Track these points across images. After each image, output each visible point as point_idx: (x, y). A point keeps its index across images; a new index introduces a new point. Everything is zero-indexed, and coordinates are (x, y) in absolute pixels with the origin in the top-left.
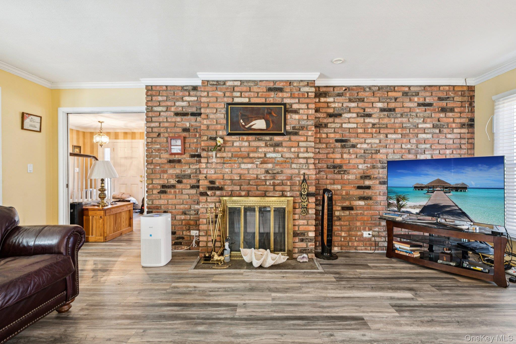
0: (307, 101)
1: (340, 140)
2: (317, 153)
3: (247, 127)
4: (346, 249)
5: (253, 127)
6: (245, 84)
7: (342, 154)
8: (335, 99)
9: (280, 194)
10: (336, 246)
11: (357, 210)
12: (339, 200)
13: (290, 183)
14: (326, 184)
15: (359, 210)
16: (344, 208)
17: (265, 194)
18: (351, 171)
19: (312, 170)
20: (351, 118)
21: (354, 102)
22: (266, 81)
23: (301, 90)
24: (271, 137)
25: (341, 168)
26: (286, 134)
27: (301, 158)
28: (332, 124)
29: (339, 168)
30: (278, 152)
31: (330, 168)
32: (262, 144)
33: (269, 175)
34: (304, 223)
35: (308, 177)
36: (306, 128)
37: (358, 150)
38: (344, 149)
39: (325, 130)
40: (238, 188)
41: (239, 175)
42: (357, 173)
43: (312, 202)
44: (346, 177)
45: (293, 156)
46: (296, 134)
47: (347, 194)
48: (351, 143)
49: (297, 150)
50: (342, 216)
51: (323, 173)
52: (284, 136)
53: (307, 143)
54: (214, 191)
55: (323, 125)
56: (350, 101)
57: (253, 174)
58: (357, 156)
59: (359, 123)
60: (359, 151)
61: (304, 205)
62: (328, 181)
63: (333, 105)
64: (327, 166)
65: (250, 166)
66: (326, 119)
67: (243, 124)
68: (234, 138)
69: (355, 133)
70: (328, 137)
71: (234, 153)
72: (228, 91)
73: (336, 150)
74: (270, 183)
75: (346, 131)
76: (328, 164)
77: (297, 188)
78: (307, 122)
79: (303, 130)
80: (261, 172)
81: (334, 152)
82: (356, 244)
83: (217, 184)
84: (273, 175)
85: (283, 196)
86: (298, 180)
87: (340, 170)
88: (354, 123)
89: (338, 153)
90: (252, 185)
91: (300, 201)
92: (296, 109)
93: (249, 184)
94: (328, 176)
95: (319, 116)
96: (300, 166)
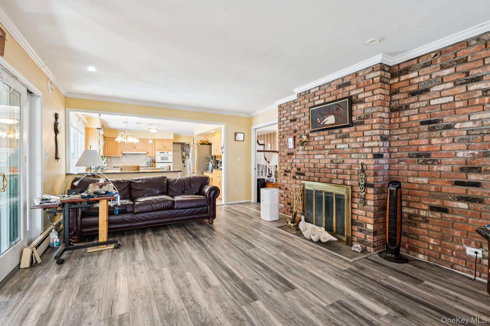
0: (373, 87)
1: (427, 121)
2: (396, 141)
3: (321, 124)
4: (436, 261)
5: (326, 123)
6: (322, 88)
7: (430, 139)
8: (420, 72)
9: (341, 182)
10: (421, 253)
11: (455, 214)
12: (425, 197)
13: (350, 172)
14: (408, 176)
15: (457, 215)
16: (433, 209)
17: (331, 181)
18: (444, 160)
19: (370, 160)
20: (443, 90)
21: (448, 67)
22: (336, 80)
23: (366, 78)
24: (340, 129)
25: (429, 157)
26: (351, 126)
27: (367, 147)
28: (415, 104)
29: (425, 157)
30: (346, 143)
31: (412, 157)
32: (333, 137)
33: (333, 164)
34: (362, 213)
35: (366, 167)
36: (372, 116)
37: (456, 132)
38: (432, 133)
39: (406, 113)
40: (312, 174)
41: (313, 164)
42: (453, 163)
43: (370, 194)
44: (435, 168)
45: (358, 146)
46: (362, 123)
47: (439, 190)
48: (445, 124)
49: (363, 140)
50: (430, 217)
51: (403, 163)
52: (351, 128)
53: (372, 131)
54: (299, 176)
55: (404, 108)
56: (443, 67)
57: (322, 163)
58: (454, 139)
59: (456, 95)
60: (458, 133)
61: (362, 196)
62: (410, 173)
63: (417, 81)
64: (409, 154)
65: (320, 156)
66: (408, 99)
67: (319, 122)
68: (315, 134)
69: (450, 109)
70: (410, 120)
71: (315, 147)
72: (311, 98)
73: (421, 134)
74: (334, 172)
75: (436, 109)
76: (410, 152)
77: (356, 177)
78: (372, 109)
79: (368, 118)
80: (328, 161)
81: (418, 137)
82: (452, 260)
83: (301, 170)
84: (336, 164)
85: (344, 184)
86: (357, 169)
87: (427, 159)
88: (449, 96)
89: (424, 139)
90: (322, 173)
91: (358, 191)
92: (362, 98)
93: (320, 172)
94: (410, 166)
95: (399, 98)
96: (358, 156)
